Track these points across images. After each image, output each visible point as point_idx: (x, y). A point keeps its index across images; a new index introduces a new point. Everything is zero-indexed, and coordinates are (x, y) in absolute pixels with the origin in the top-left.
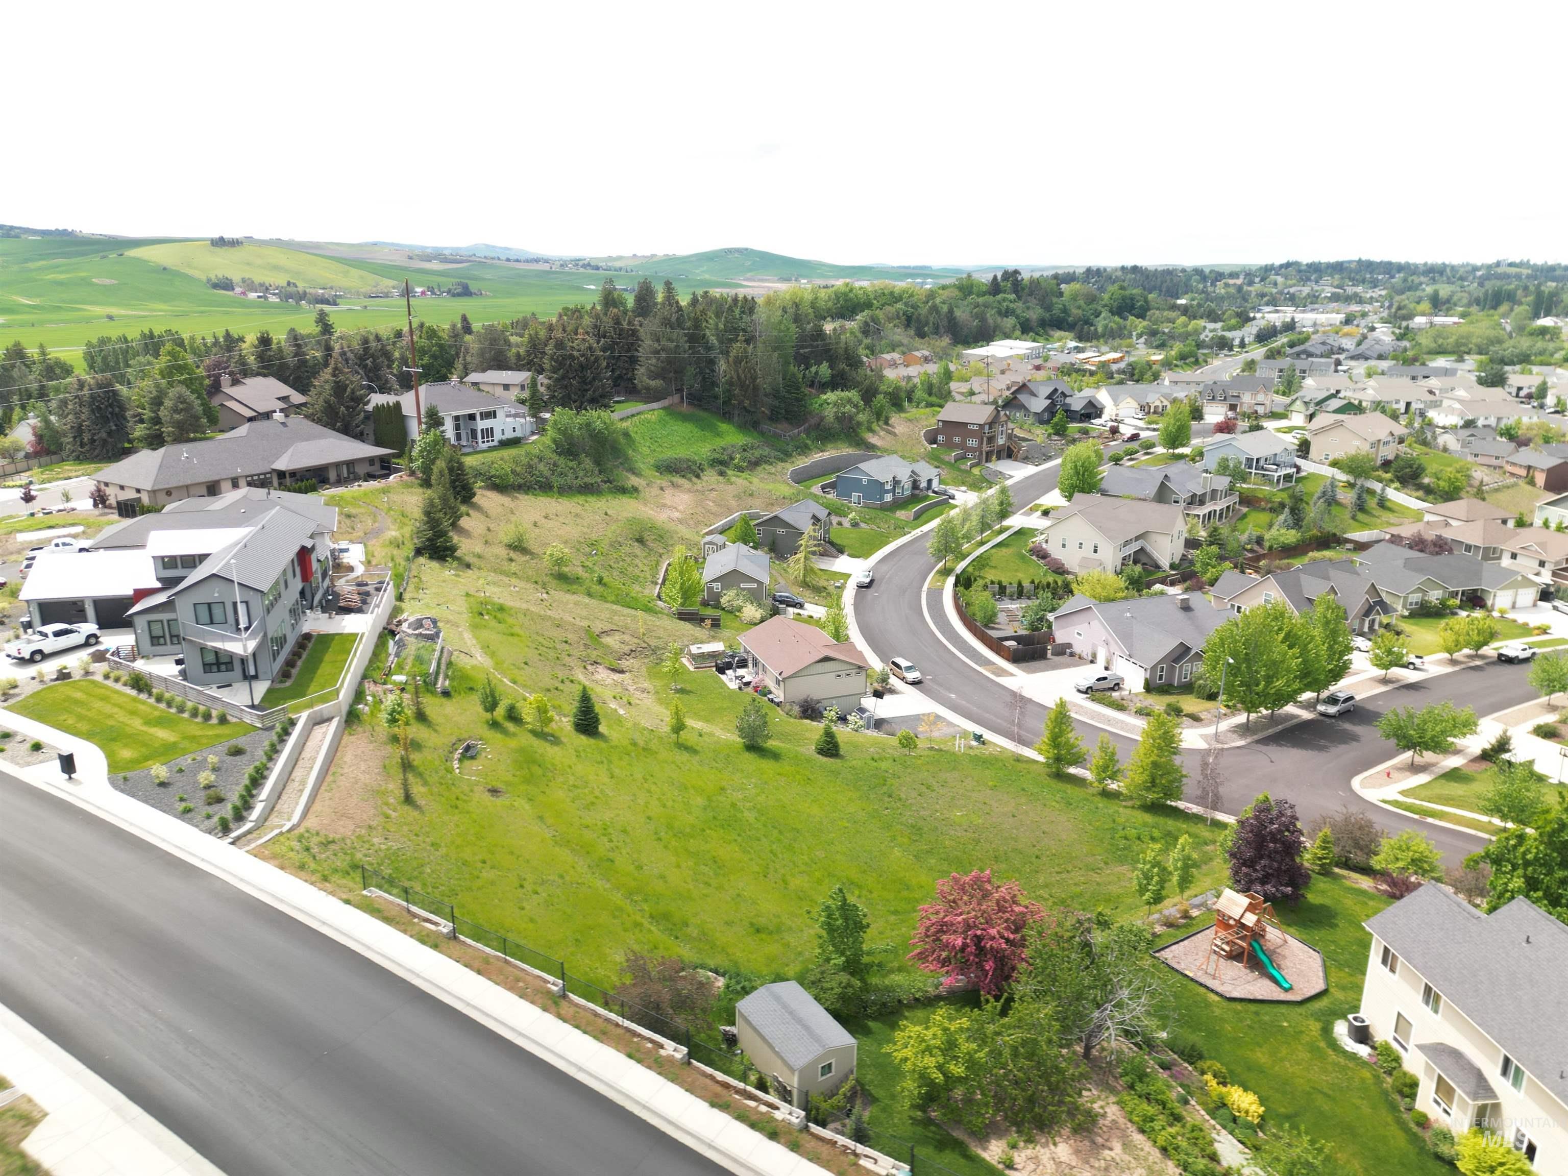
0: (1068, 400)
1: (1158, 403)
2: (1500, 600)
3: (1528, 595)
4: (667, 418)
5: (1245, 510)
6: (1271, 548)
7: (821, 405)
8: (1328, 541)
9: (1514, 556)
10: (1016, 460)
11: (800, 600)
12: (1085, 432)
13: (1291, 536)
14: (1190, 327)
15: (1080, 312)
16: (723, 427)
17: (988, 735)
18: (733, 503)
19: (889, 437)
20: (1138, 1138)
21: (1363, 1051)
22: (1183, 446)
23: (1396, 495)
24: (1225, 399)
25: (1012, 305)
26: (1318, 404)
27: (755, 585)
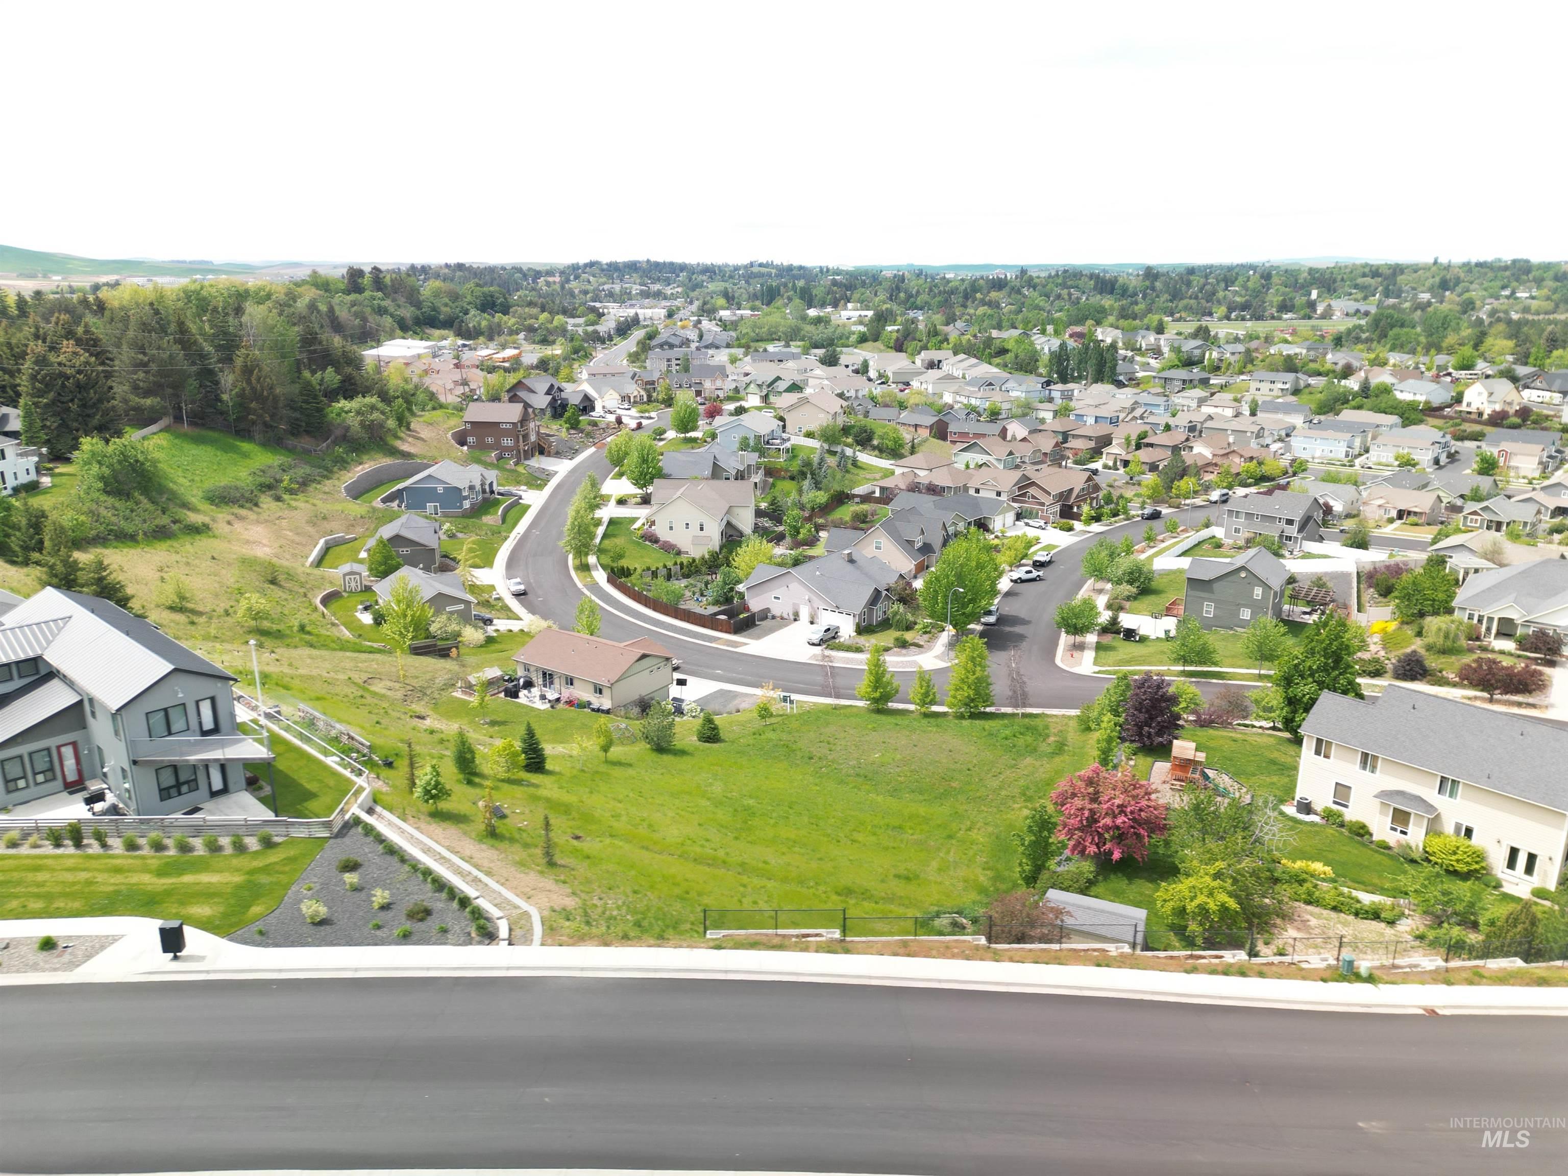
0: (563, 395)
1: (636, 393)
4: (176, 441)
5: (771, 480)
6: (813, 509)
7: (339, 415)
8: (841, 498)
9: (977, 491)
10: (549, 455)
11: (488, 616)
12: (595, 424)
13: (822, 497)
14: (555, 323)
16: (246, 446)
17: (794, 697)
18: (310, 529)
19: (419, 443)
21: (1315, 818)
22: (694, 430)
24: (691, 387)
27: (462, 606)
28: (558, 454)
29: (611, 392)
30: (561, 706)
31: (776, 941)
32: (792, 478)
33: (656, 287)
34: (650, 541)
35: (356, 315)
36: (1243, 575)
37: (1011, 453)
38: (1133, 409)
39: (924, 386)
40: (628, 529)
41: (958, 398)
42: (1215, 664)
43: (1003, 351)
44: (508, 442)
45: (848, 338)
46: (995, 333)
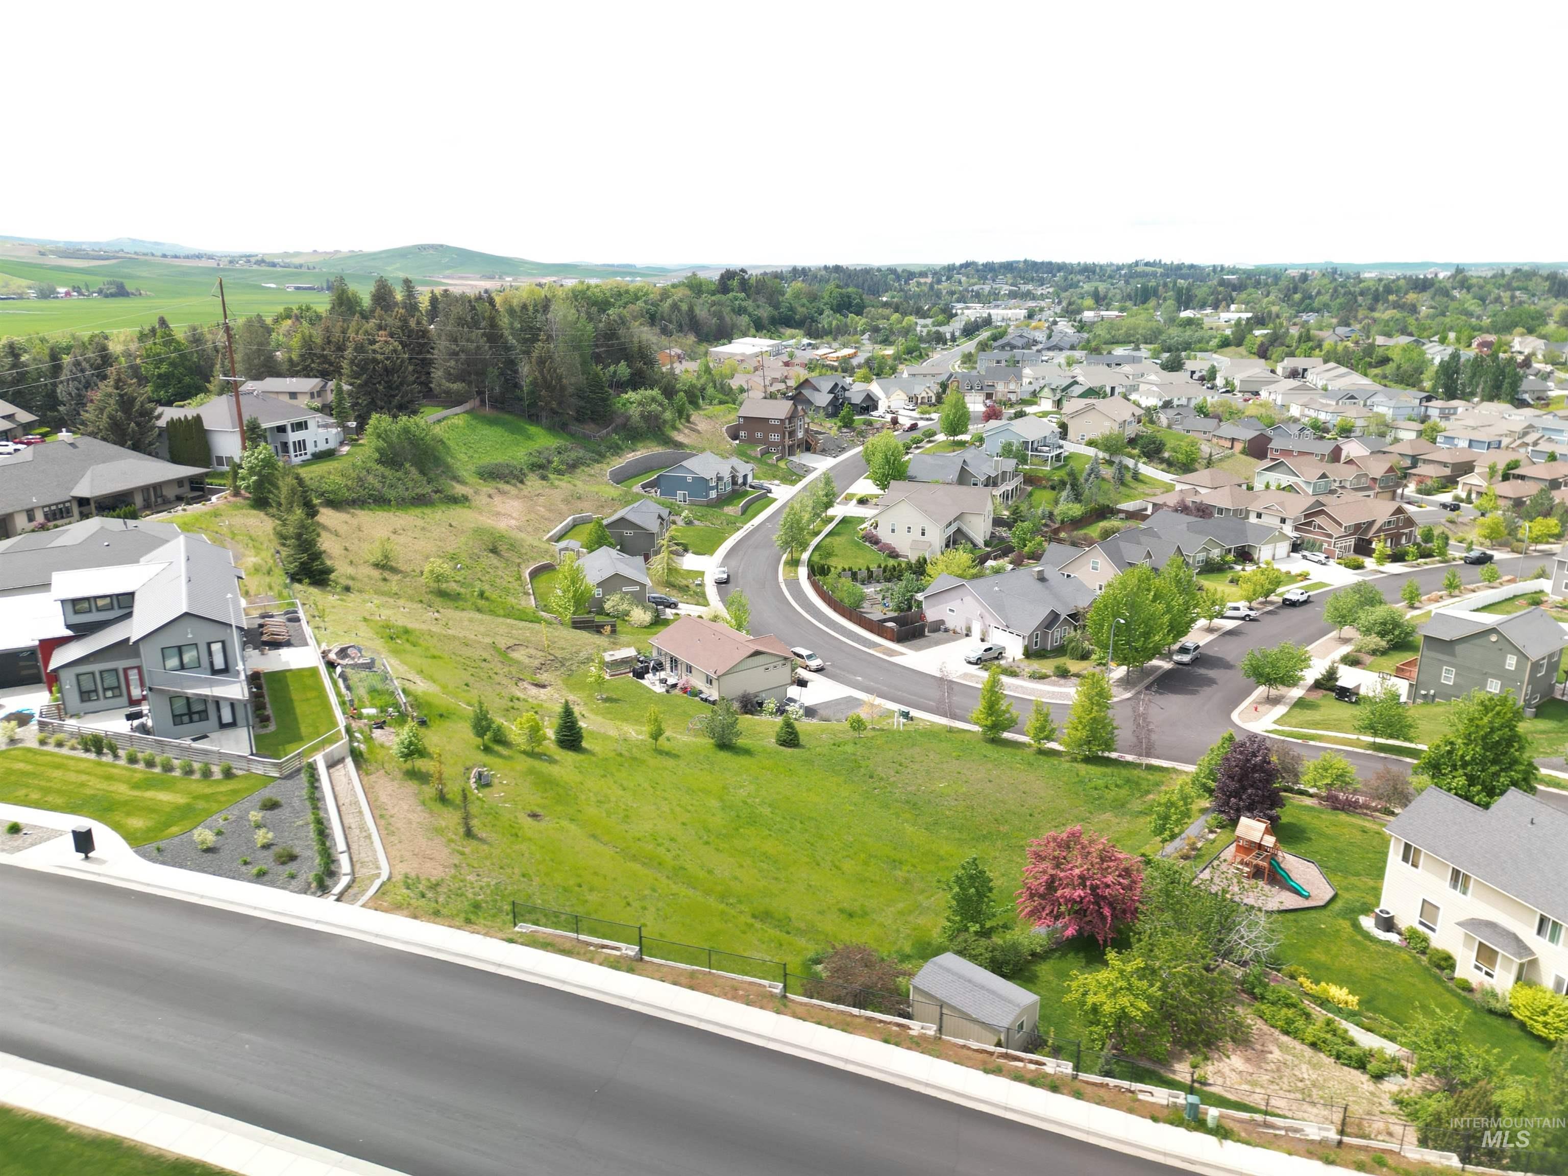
0: (847, 394)
1: (924, 394)
2: (1264, 553)
3: (1284, 548)
4: (473, 422)
5: (1030, 489)
6: (1062, 522)
7: (624, 405)
8: (1104, 512)
9: (1259, 516)
10: (815, 453)
11: (674, 600)
12: (870, 423)
13: (1077, 510)
14: (904, 324)
15: (804, 309)
16: (533, 429)
17: (914, 713)
18: (563, 507)
19: (694, 435)
20: (1285, 1039)
21: (1393, 937)
22: (962, 433)
23: (1147, 470)
24: (982, 389)
25: (744, 304)
26: (1063, 390)
27: (638, 588)
28: (824, 452)
29: (899, 392)
30: (677, 691)
31: (568, 945)
32: (1053, 488)
33: (1024, 288)
34: (870, 542)
35: (714, 314)
36: (1494, 638)
37: (1324, 476)
38: (1525, 434)
39: (1273, 396)
41: (1306, 412)
42: (1410, 740)
43: (1385, 361)
44: (775, 437)
46: (1380, 340)
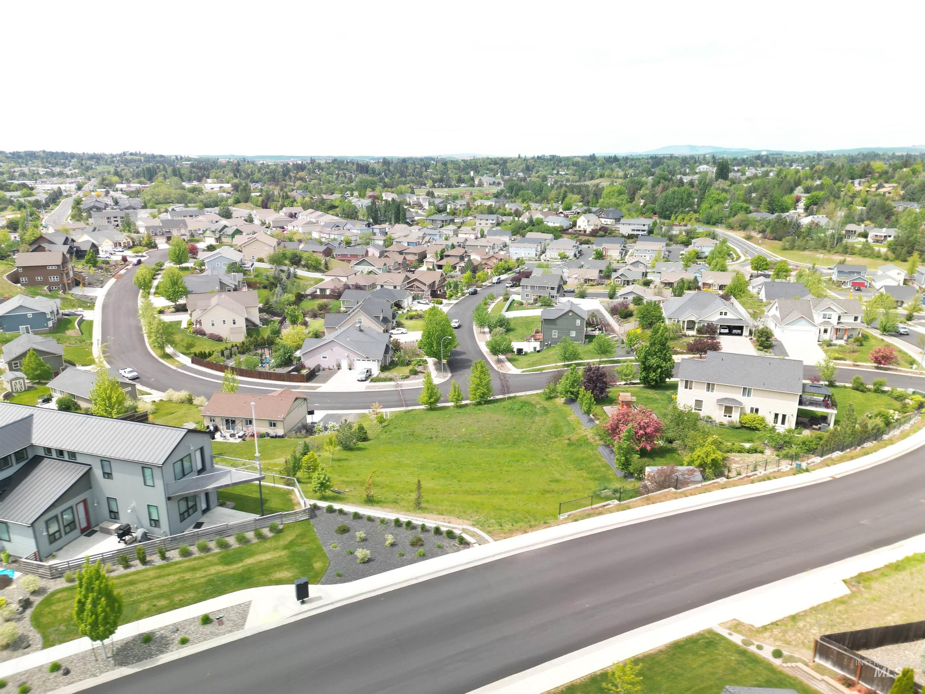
0: (77, 244)
3: (410, 299)
8: (300, 297)
9: (382, 286)
10: (84, 286)
12: (106, 263)
22: (186, 262)
23: (301, 272)
26: (220, 231)
28: (91, 285)
29: (107, 240)
30: (250, 439)
32: (266, 288)
33: (57, 169)
34: (201, 334)
36: (571, 314)
38: (424, 238)
39: (296, 229)
40: (180, 329)
41: (322, 235)
42: (581, 359)
43: (332, 207)
44: (54, 279)
45: (227, 201)
